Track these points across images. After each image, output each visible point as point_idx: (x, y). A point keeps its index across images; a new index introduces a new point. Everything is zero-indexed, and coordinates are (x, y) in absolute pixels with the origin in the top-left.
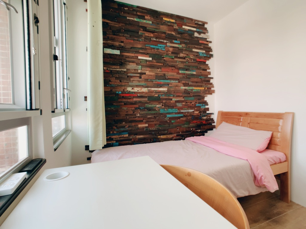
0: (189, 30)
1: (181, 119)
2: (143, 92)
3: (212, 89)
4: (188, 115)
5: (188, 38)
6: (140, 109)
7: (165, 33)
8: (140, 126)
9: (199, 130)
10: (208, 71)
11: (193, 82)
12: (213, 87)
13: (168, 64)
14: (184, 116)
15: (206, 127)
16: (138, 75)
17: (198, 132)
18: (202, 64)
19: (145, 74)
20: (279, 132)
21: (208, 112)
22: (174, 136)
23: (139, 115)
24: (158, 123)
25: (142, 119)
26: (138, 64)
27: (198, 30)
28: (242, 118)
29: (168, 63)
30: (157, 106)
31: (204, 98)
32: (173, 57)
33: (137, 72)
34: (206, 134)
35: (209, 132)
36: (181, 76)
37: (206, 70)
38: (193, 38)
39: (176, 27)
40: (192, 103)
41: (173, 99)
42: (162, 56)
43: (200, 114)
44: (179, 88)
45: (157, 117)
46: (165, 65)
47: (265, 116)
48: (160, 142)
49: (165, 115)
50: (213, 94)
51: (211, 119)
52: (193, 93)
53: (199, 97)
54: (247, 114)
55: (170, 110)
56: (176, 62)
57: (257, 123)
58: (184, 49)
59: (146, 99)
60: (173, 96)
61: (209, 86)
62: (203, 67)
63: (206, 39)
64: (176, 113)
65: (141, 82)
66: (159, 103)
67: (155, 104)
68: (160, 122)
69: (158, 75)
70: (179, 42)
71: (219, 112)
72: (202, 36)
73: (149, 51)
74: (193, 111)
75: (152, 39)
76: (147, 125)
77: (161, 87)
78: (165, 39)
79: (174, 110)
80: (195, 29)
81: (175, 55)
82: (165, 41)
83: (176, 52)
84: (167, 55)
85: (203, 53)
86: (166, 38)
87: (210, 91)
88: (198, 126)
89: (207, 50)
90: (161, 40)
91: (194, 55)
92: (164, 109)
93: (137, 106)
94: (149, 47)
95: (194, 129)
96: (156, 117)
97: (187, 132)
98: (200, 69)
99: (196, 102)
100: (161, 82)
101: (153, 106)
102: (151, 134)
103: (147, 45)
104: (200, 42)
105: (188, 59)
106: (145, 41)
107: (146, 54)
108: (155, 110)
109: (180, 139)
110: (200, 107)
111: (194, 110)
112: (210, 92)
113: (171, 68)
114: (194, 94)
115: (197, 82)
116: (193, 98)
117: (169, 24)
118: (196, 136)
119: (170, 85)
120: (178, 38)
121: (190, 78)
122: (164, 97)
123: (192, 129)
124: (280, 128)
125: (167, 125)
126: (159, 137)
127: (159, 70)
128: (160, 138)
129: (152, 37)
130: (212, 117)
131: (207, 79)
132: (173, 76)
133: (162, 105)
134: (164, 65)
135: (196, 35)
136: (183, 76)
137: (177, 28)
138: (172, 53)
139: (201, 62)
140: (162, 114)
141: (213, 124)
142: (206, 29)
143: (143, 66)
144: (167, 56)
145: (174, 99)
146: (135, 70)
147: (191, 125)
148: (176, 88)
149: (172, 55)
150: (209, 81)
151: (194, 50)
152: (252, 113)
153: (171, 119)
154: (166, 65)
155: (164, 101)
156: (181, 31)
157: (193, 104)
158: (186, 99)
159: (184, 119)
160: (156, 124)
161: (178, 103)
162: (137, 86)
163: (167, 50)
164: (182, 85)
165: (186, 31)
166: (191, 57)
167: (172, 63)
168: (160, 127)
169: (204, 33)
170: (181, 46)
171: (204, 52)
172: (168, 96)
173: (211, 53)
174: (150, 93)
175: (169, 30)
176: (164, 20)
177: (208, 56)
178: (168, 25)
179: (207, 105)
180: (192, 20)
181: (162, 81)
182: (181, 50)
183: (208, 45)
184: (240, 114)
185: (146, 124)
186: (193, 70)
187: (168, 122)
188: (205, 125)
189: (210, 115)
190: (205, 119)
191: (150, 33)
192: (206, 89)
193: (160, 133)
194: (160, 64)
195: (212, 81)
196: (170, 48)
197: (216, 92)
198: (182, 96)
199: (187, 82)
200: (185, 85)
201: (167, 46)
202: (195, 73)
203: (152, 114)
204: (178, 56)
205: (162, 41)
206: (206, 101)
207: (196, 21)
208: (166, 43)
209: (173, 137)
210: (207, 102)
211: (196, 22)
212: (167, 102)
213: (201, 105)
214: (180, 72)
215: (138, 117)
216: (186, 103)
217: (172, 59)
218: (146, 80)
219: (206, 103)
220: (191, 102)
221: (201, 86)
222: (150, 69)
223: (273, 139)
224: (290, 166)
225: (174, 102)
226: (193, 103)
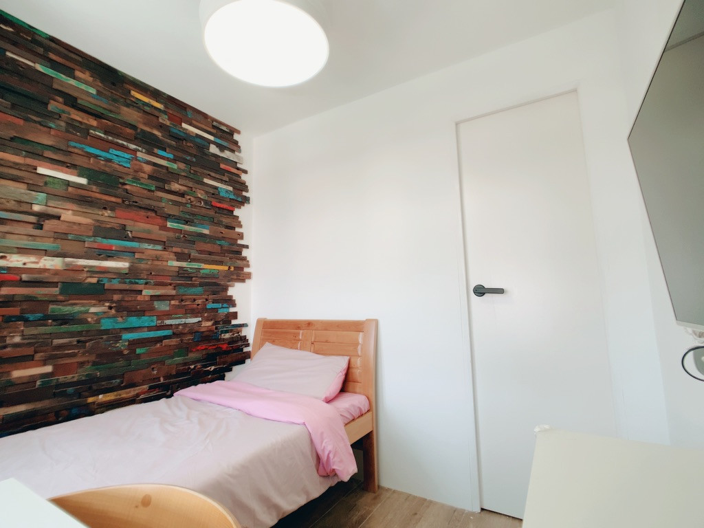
0: (197, 135)
1: (166, 342)
2: (45, 270)
3: (246, 270)
4: (186, 331)
5: (194, 151)
6: (26, 320)
7: (134, 127)
8: (17, 374)
9: (213, 368)
10: (237, 230)
11: (201, 252)
12: (248, 266)
13: (136, 202)
14: (175, 335)
15: (229, 359)
16: (32, 219)
17: (209, 372)
18: (224, 214)
19: (58, 218)
20: (359, 356)
21: (234, 322)
22: (140, 391)
23: (17, 339)
24: (93, 358)
25: (30, 351)
26: (32, 187)
27: (219, 141)
28: (301, 332)
29: (135, 199)
30: (93, 310)
31: (226, 289)
32: (153, 188)
33: (30, 211)
34: (228, 375)
35: (235, 368)
36: (171, 234)
37: (233, 228)
38: (206, 154)
39: (164, 120)
40: (197, 302)
41: (144, 292)
42: (121, 181)
43: (216, 328)
44: (165, 263)
45: (91, 340)
46: (127, 203)
47: (338, 326)
48: (91, 413)
49: (115, 335)
50: (246, 280)
51: (241, 337)
52: (202, 277)
53: (214, 288)
54: (309, 324)
55: (134, 321)
56: (160, 199)
57: (327, 342)
58: (183, 174)
59: (56, 291)
60: (146, 283)
61: (239, 263)
62: (226, 220)
63: (236, 163)
64: (150, 329)
65: (38, 239)
66: (101, 302)
67: (83, 305)
68: (99, 356)
69: (104, 226)
70: (171, 156)
71: (259, 321)
72: (227, 154)
73: (79, 161)
74: (199, 322)
75: (91, 131)
76: (48, 369)
77: (109, 257)
78: (132, 140)
79: (146, 321)
80: (211, 138)
81: (160, 184)
82: (133, 146)
83: (161, 178)
84: (136, 179)
85: (227, 191)
86: (136, 138)
87: (240, 274)
88: (210, 358)
89: (238, 186)
90: (120, 142)
91: (207, 192)
92: (114, 317)
93: (15, 311)
94: (82, 149)
95: (199, 365)
96: (85, 342)
97: (179, 374)
98: (219, 223)
99: (207, 300)
100: (112, 246)
101: (77, 309)
102: (64, 394)
103: (73, 144)
104: (222, 166)
105: (192, 199)
106: (67, 131)
107: (67, 167)
108: (84, 321)
109: (157, 398)
110: (216, 310)
111: (200, 319)
112: (241, 278)
113: (143, 213)
114: (202, 280)
115: (210, 253)
116: (200, 289)
117: (147, 109)
118: (202, 383)
119: (137, 256)
120: (170, 146)
121: (193, 243)
122: (116, 284)
123: (192, 367)
124: (359, 347)
125: (122, 363)
126: (90, 400)
127: (108, 213)
128: (94, 403)
129: (92, 126)
130: (244, 332)
131: (235, 248)
132: (149, 232)
133: (110, 308)
134: (123, 201)
135: (213, 149)
136: (177, 234)
137: (168, 123)
138: (150, 177)
139: (223, 209)
140: (106, 332)
141: (245, 350)
142: (236, 143)
143: (52, 195)
144: (134, 182)
145: (147, 292)
146: (20, 202)
147: (192, 356)
148: (156, 263)
149: (150, 181)
150: (240, 253)
151: (206, 181)
152: (317, 322)
153: (134, 344)
154: (129, 203)
155: (116, 297)
156: (178, 132)
157: (198, 305)
158: (182, 291)
159: (174, 341)
160: (82, 364)
161: (159, 302)
162: (22, 251)
163: (137, 167)
164: (172, 256)
165: (188, 137)
166: (199, 196)
167: (148, 202)
168: (97, 369)
169: (233, 151)
170: (175, 166)
171: (231, 188)
172: (131, 283)
173: (244, 194)
174: (71, 274)
175: (145, 124)
176: (134, 97)
177: (240, 199)
178: (144, 111)
179: (234, 305)
180: (205, 116)
181: (116, 244)
182: (175, 176)
183: (240, 177)
184: (297, 325)
185: (45, 365)
186: (201, 224)
187: (126, 352)
188: (227, 352)
189: (239, 329)
190: (227, 339)
191: (87, 115)
192: (232, 269)
193: (95, 387)
194: (113, 199)
195: (245, 253)
196: (144, 165)
197: (253, 276)
198: (170, 284)
199: (186, 251)
200: (180, 257)
201: (136, 159)
202: (206, 232)
203: (72, 335)
204: (166, 188)
205: (125, 143)
206: (231, 296)
207: (216, 121)
208: (135, 151)
209: (138, 395)
210: (234, 298)
211: (215, 123)
212: (126, 299)
213: (219, 305)
214: (169, 225)
215: (16, 345)
216: (182, 301)
217: (149, 191)
218: (61, 236)
219: (230, 302)
220: (195, 300)
221: (221, 263)
222: (75, 207)
223: (350, 370)
224: (376, 420)
225: (147, 299)
226: (199, 302)
